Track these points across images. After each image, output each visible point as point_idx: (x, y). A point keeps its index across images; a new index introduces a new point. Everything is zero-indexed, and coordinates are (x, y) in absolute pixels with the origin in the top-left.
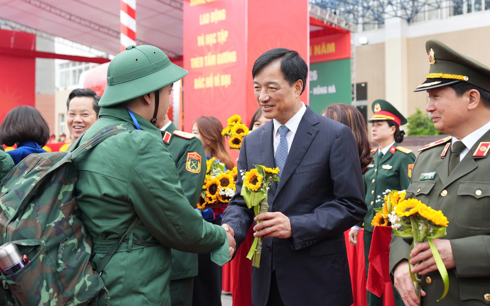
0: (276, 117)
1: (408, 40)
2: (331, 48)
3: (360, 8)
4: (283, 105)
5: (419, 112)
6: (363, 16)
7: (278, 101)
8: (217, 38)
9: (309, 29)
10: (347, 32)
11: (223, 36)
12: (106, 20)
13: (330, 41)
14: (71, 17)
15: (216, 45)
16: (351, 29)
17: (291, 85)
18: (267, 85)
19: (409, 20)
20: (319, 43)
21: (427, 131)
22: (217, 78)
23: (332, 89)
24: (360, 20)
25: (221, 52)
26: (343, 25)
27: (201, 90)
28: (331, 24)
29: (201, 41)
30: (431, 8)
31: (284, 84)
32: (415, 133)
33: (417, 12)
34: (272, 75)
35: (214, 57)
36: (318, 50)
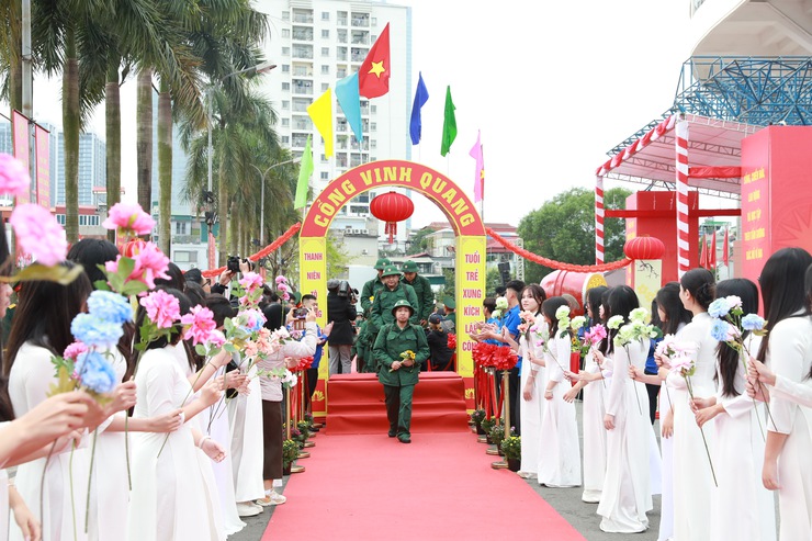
8: (756, 215)
11: (759, 213)
15: (756, 221)
22: (756, 251)
25: (758, 228)
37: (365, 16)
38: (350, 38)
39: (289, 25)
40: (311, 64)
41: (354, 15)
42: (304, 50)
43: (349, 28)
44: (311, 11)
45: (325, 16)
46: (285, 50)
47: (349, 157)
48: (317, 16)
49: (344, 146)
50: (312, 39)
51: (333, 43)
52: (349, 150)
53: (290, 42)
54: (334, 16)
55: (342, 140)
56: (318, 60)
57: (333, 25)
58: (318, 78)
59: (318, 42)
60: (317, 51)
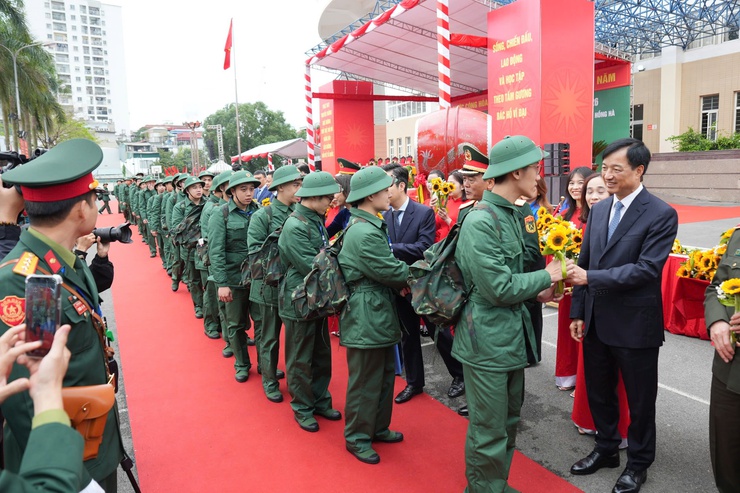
0: (617, 193)
1: (683, 64)
2: (612, 77)
3: (638, 40)
4: (624, 184)
5: (691, 131)
6: (641, 47)
7: (620, 180)
8: (515, 78)
9: (594, 62)
10: (628, 63)
11: (521, 76)
12: (425, 67)
13: (612, 72)
14: (398, 67)
15: (514, 84)
16: (631, 60)
17: (633, 169)
18: (613, 167)
19: (684, 48)
20: (602, 74)
21: (699, 146)
22: (515, 111)
23: (612, 113)
24: (638, 50)
25: (519, 90)
26: (623, 57)
27: (502, 121)
28: (613, 57)
29: (502, 81)
30: (706, 35)
31: (627, 168)
32: (687, 149)
33: (693, 40)
34: (618, 160)
35: (512, 94)
36: (600, 80)
37: (98, 9)
38: (88, 21)
39: (50, 10)
40: (66, 35)
41: (90, 8)
42: (61, 26)
43: (88, 15)
44: (63, 4)
45: (72, 7)
46: (48, 25)
47: (94, 89)
48: (67, 6)
49: (90, 83)
50: (65, 20)
51: (79, 23)
52: (93, 85)
53: (51, 21)
54: (77, 7)
55: (89, 79)
56: (70, 33)
57: (78, 13)
58: (71, 43)
59: (69, 22)
60: (69, 27)
